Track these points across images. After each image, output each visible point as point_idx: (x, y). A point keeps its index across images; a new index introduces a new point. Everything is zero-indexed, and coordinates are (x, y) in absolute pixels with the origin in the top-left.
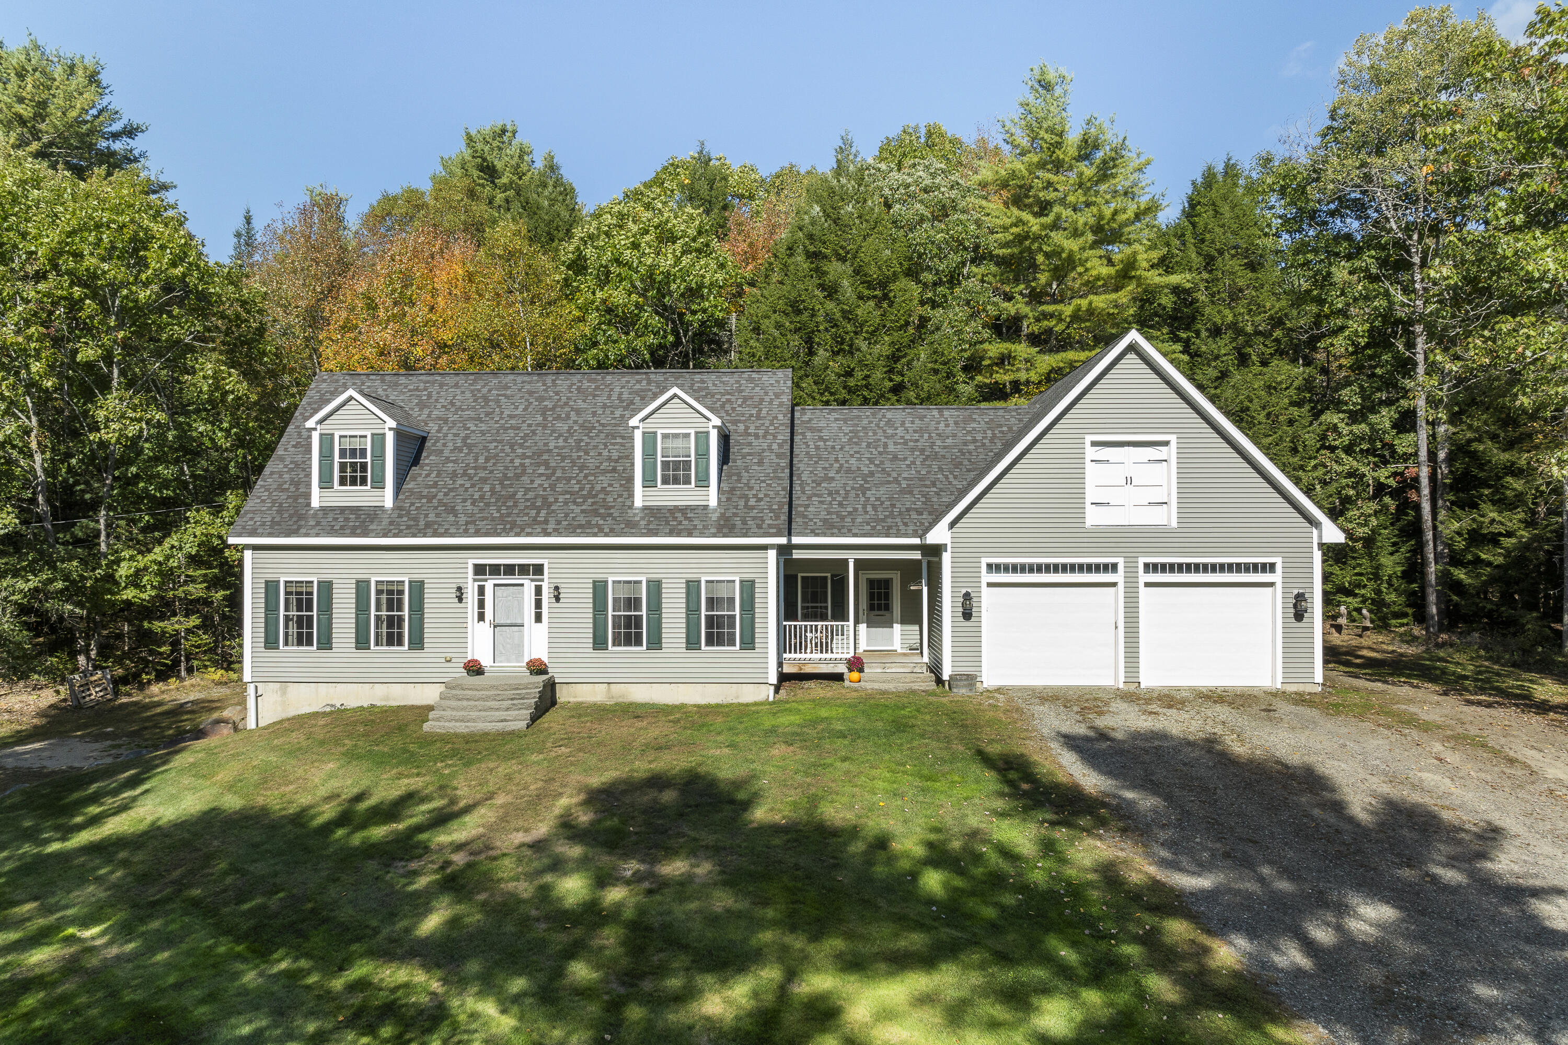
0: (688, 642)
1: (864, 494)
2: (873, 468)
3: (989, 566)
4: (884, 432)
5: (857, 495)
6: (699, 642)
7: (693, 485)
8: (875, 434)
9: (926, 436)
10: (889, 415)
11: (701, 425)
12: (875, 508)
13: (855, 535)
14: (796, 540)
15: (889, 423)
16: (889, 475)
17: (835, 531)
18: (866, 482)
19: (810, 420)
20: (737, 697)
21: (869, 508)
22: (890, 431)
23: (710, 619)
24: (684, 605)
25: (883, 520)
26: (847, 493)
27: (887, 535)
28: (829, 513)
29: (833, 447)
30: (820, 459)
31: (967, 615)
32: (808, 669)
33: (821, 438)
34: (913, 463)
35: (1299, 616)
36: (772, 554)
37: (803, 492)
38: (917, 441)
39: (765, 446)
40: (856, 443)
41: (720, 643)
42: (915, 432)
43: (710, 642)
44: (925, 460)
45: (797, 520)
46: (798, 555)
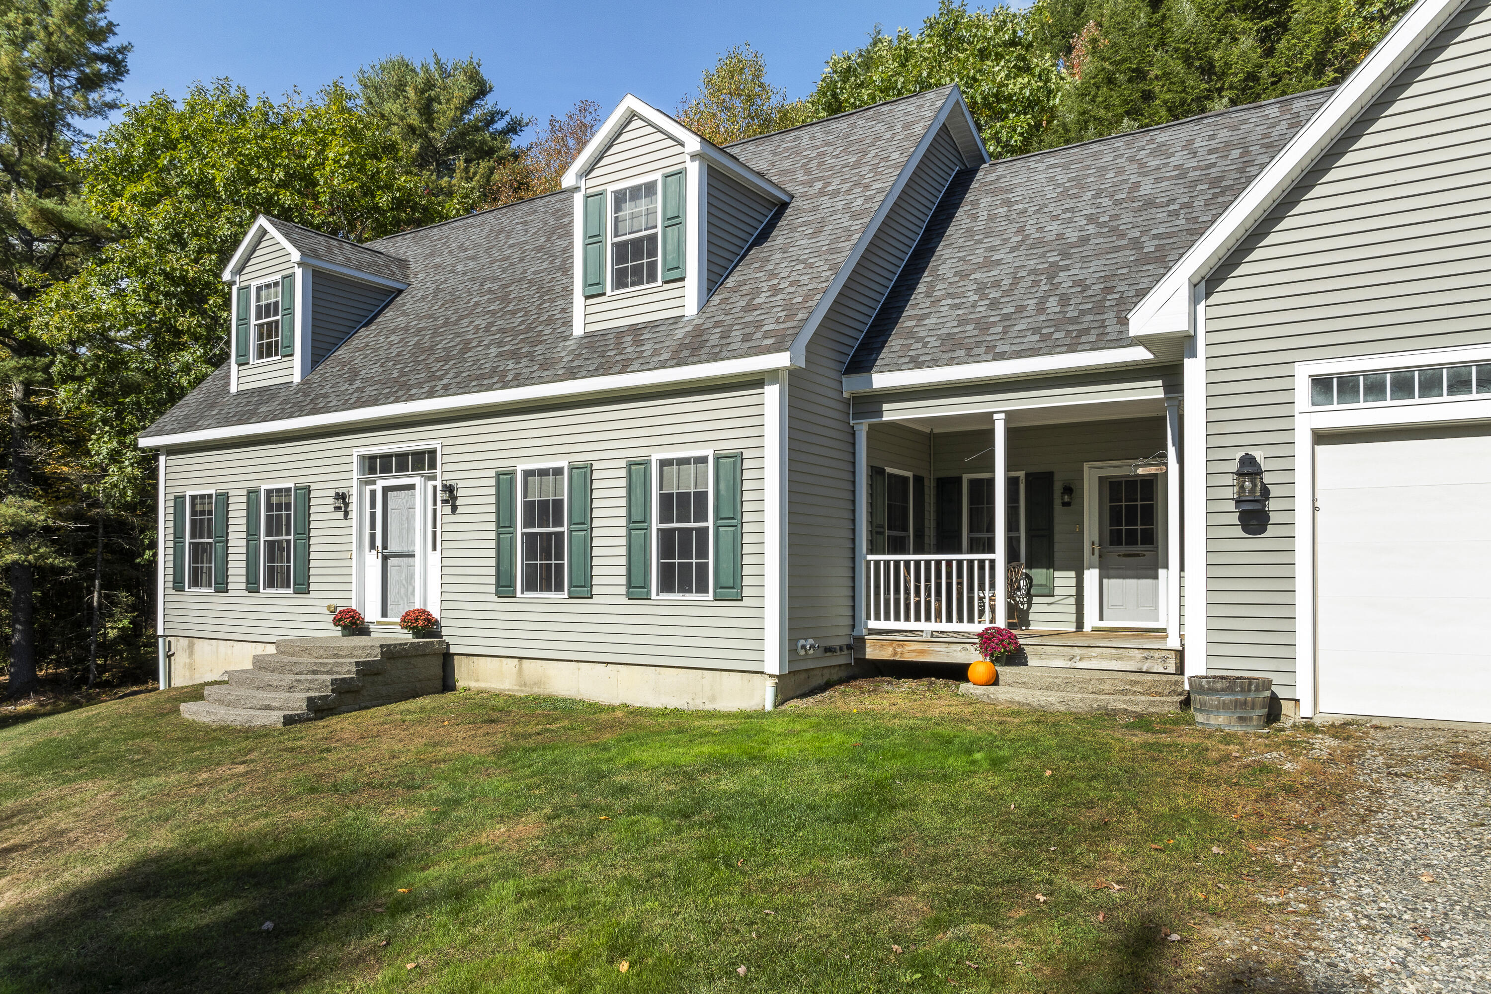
0: (629, 585)
1: (1050, 279)
2: (1091, 229)
3: (1321, 384)
4: (1142, 165)
5: (1036, 283)
6: (646, 585)
7: (660, 281)
8: (1120, 171)
9: (1235, 154)
10: (1162, 137)
11: (673, 165)
12: (1064, 301)
13: (1001, 356)
14: (881, 380)
15: (1162, 151)
16: (1122, 236)
17: (961, 353)
18: (1065, 255)
19: (999, 178)
20: (713, 698)
21: (1052, 304)
22: (1154, 163)
23: (666, 536)
24: (623, 512)
25: (1074, 321)
26: (1016, 280)
27: (1072, 348)
28: (962, 322)
29: (1024, 211)
30: (988, 235)
32: (911, 653)
33: (1008, 203)
34: (1189, 205)
36: (772, 394)
37: (928, 295)
39: (841, 205)
40: (1074, 196)
41: (683, 586)
42: (1210, 152)
43: (669, 583)
44: (1215, 196)
45: (895, 342)
46: (892, 413)
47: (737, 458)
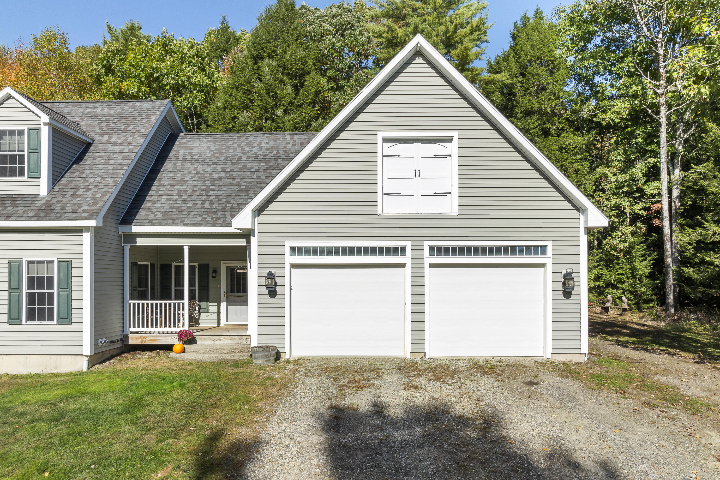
0: (10, 318)
1: (207, 193)
2: (223, 174)
3: (293, 249)
4: (243, 149)
5: (201, 194)
6: (19, 318)
7: (26, 177)
8: (235, 150)
9: (275, 152)
10: (251, 138)
11: (34, 125)
12: (211, 204)
13: (186, 225)
14: (136, 229)
15: (250, 144)
16: (234, 179)
17: (170, 221)
18: (213, 184)
19: (188, 141)
20: (56, 368)
21: (207, 204)
22: (247, 149)
23: (31, 296)
24: (6, 284)
25: (215, 213)
26: (193, 192)
27: (214, 225)
28: (171, 207)
29: (197, 160)
30: (183, 168)
31: (273, 293)
32: (149, 341)
33: (191, 154)
34: (257, 171)
35: (567, 294)
36: (87, 237)
37: (157, 192)
38: (267, 155)
39: (117, 150)
40: (217, 157)
41: (41, 318)
42: (267, 149)
43: (31, 317)
44: (267, 169)
45: (142, 212)
46: (140, 242)
47: (69, 263)
